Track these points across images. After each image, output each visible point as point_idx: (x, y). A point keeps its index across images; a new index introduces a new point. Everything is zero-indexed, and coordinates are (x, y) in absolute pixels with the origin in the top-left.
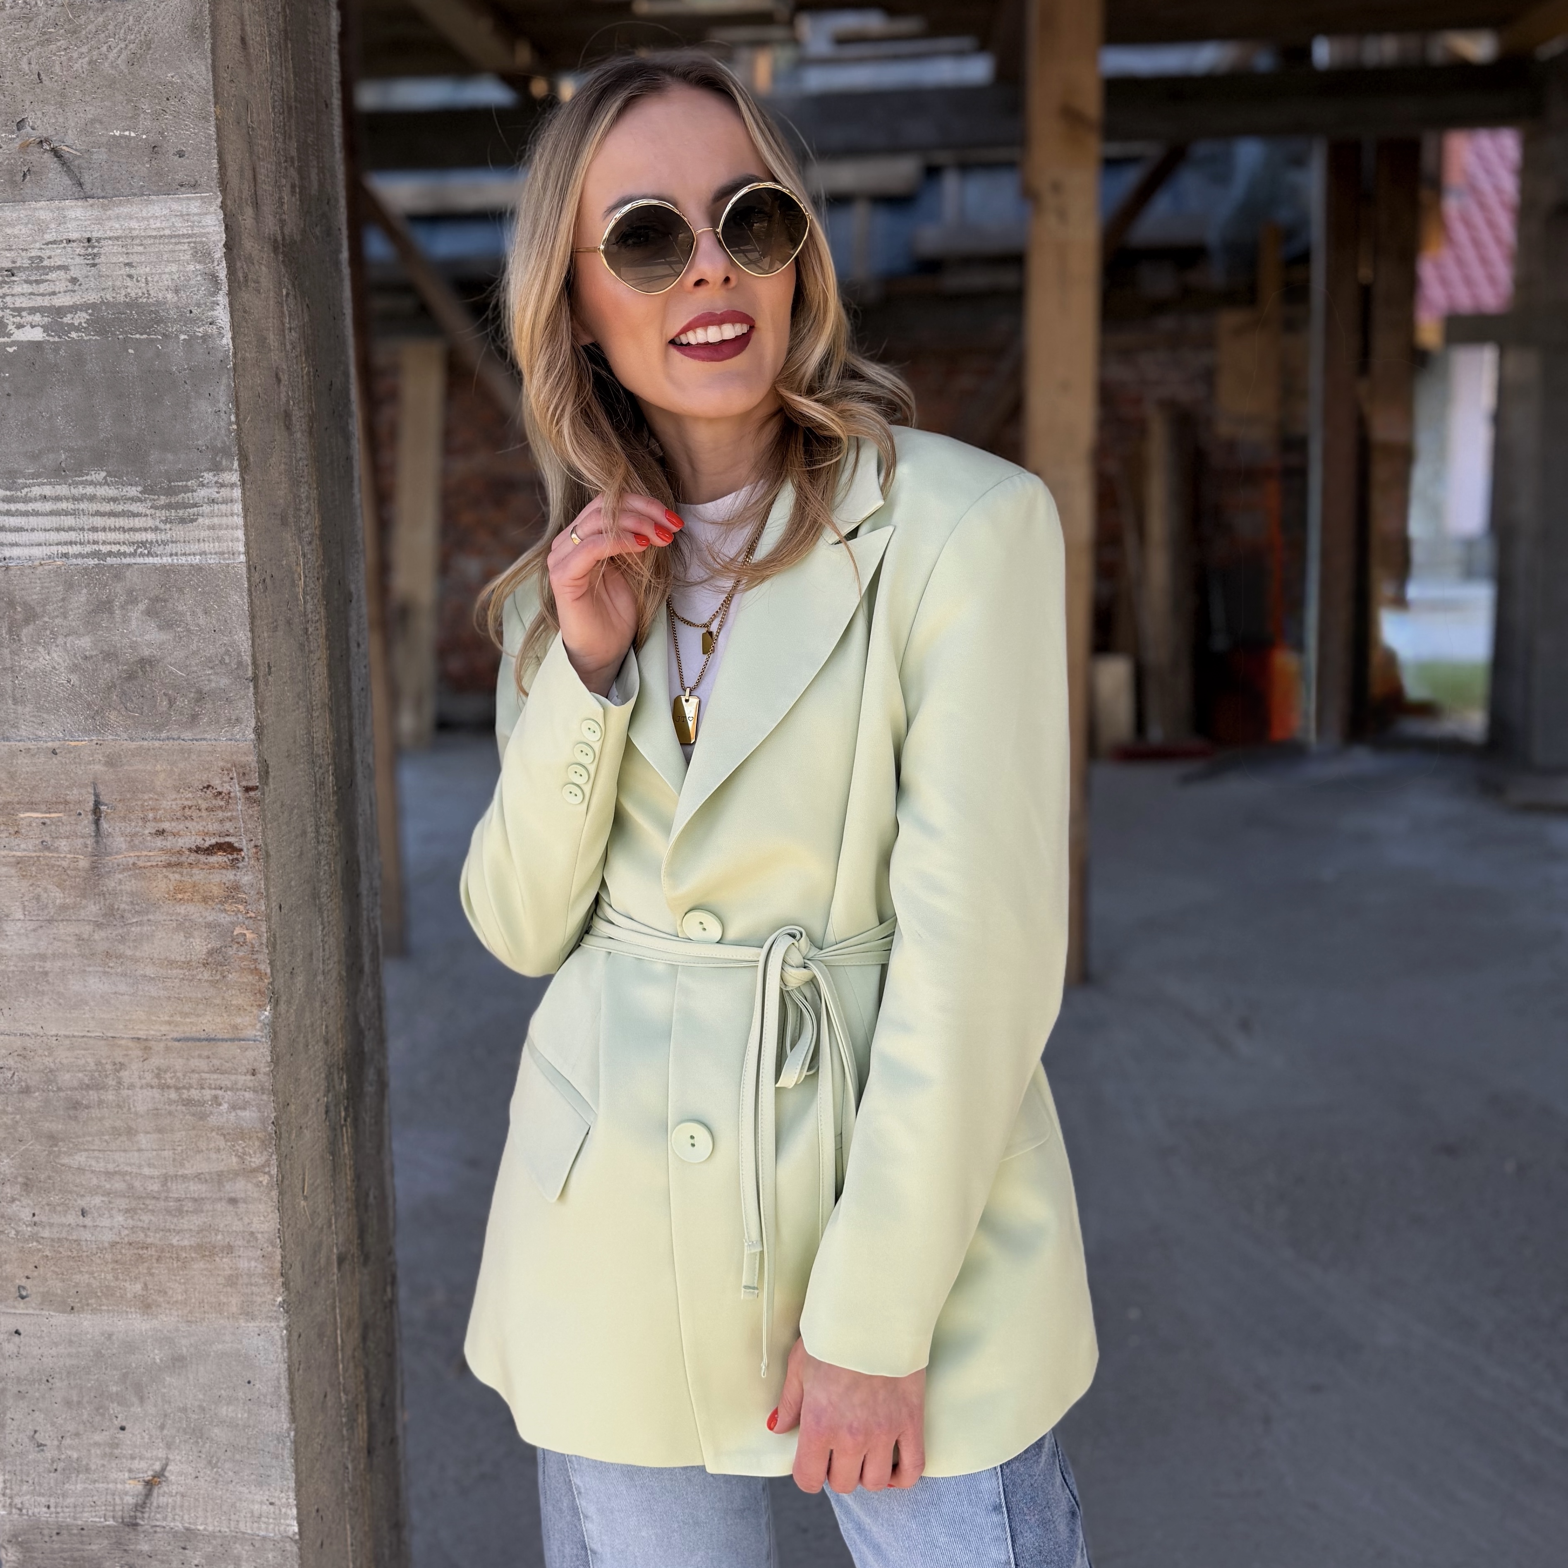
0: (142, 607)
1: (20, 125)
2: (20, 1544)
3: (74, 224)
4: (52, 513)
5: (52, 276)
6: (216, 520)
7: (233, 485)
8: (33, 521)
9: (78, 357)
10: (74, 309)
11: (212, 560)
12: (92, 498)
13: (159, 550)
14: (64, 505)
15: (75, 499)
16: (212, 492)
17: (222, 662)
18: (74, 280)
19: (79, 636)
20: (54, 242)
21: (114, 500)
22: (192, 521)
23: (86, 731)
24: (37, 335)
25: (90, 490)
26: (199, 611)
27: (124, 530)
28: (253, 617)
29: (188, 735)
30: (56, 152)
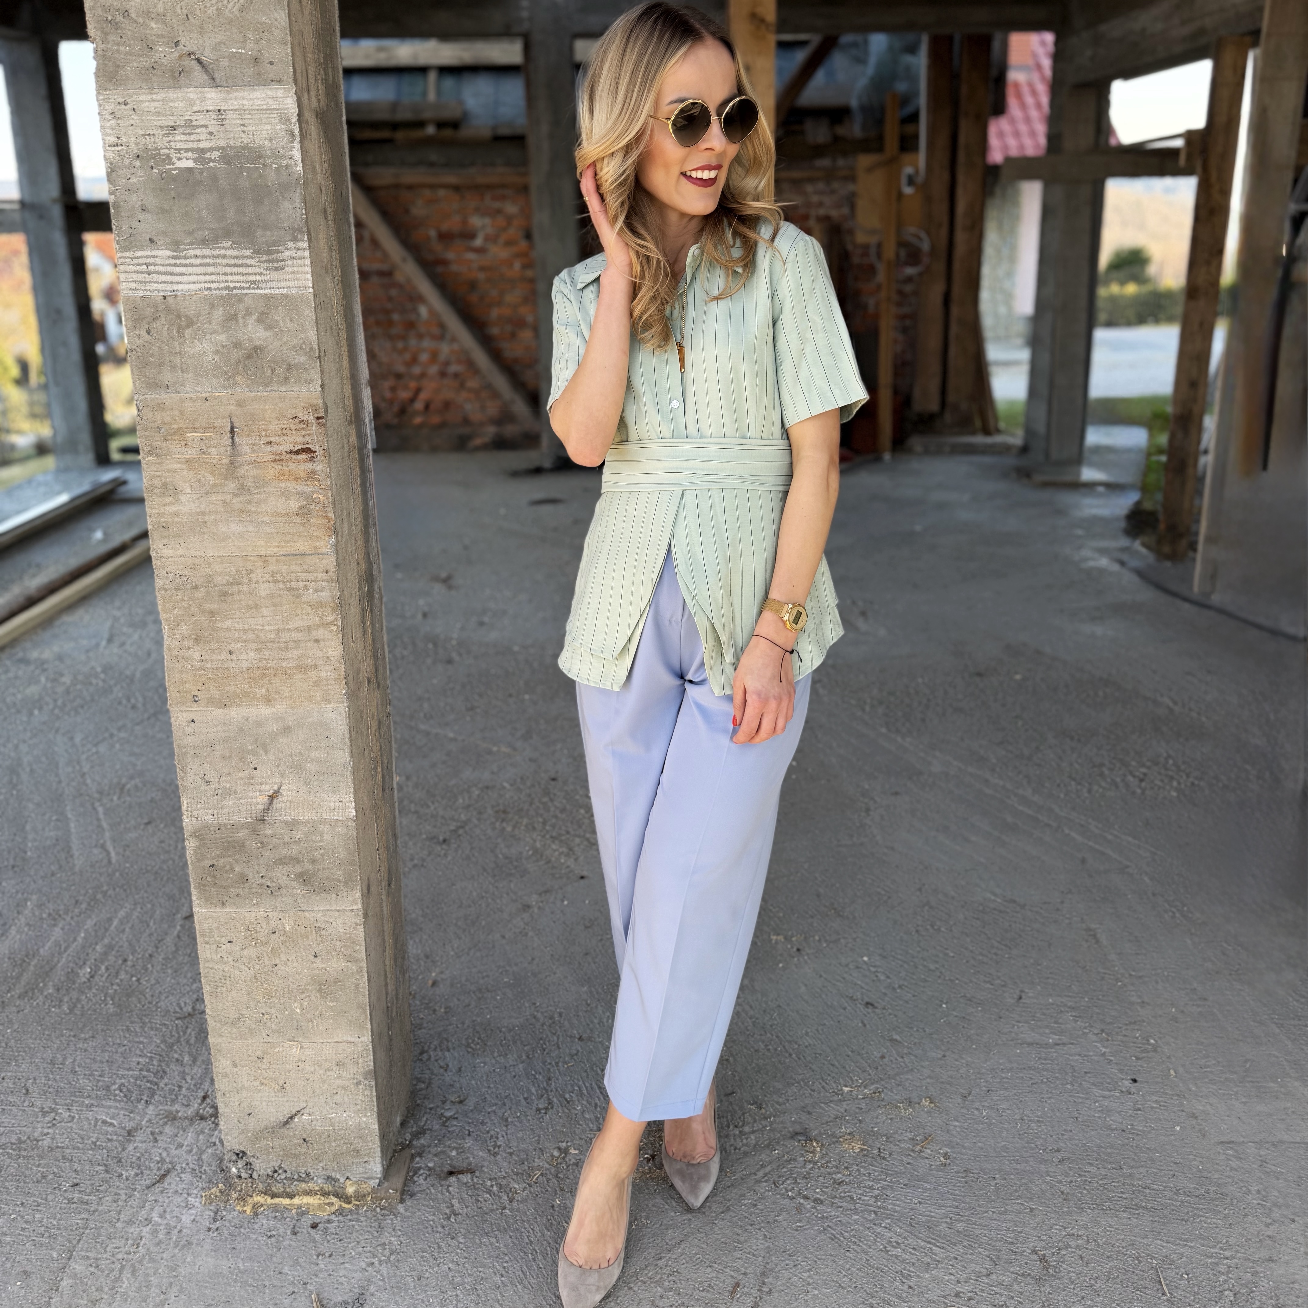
0: (254, 317)
1: (177, 44)
2: (196, 836)
3: (210, 101)
4: (201, 265)
5: (198, 130)
6: (295, 269)
7: (304, 249)
8: (190, 270)
9: (214, 178)
10: (211, 149)
11: (294, 291)
12: (224, 256)
13: (264, 285)
14: (208, 260)
15: (214, 257)
16: (293, 253)
17: (301, 348)
18: (211, 133)
19: (219, 334)
20: (199, 112)
21: (237, 257)
22: (282, 269)
23: (224, 387)
24: (190, 164)
25: (222, 252)
26: (287, 320)
27: (243, 274)
28: (317, 323)
29: (283, 389)
30: (199, 61)
